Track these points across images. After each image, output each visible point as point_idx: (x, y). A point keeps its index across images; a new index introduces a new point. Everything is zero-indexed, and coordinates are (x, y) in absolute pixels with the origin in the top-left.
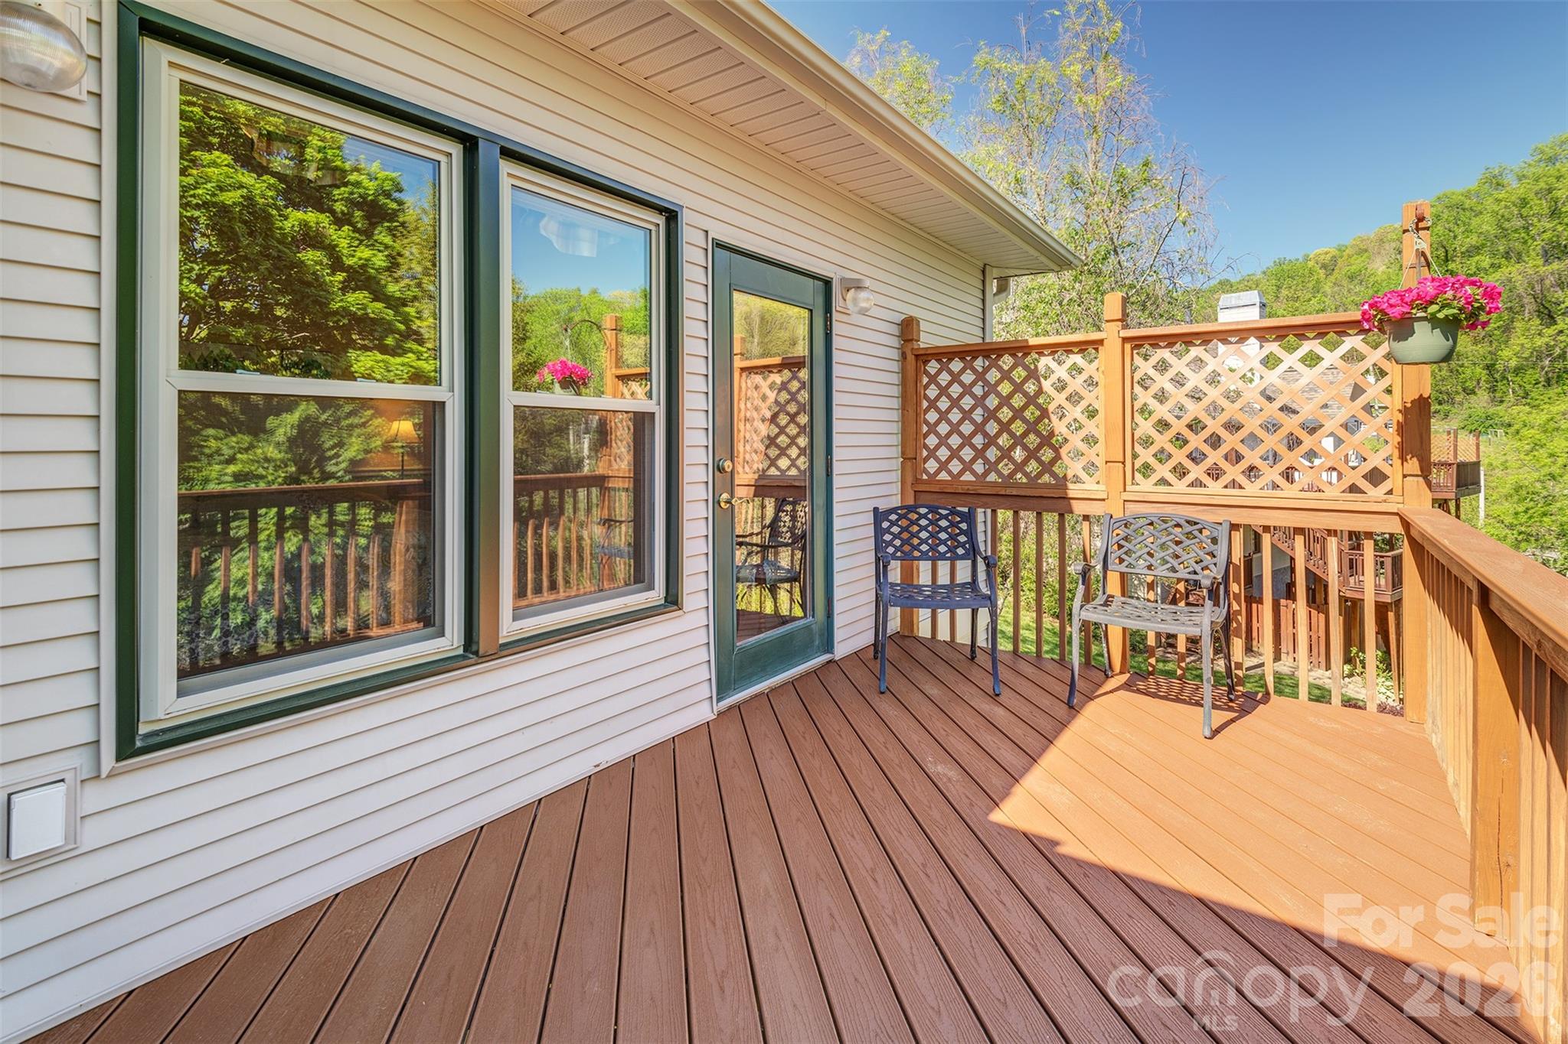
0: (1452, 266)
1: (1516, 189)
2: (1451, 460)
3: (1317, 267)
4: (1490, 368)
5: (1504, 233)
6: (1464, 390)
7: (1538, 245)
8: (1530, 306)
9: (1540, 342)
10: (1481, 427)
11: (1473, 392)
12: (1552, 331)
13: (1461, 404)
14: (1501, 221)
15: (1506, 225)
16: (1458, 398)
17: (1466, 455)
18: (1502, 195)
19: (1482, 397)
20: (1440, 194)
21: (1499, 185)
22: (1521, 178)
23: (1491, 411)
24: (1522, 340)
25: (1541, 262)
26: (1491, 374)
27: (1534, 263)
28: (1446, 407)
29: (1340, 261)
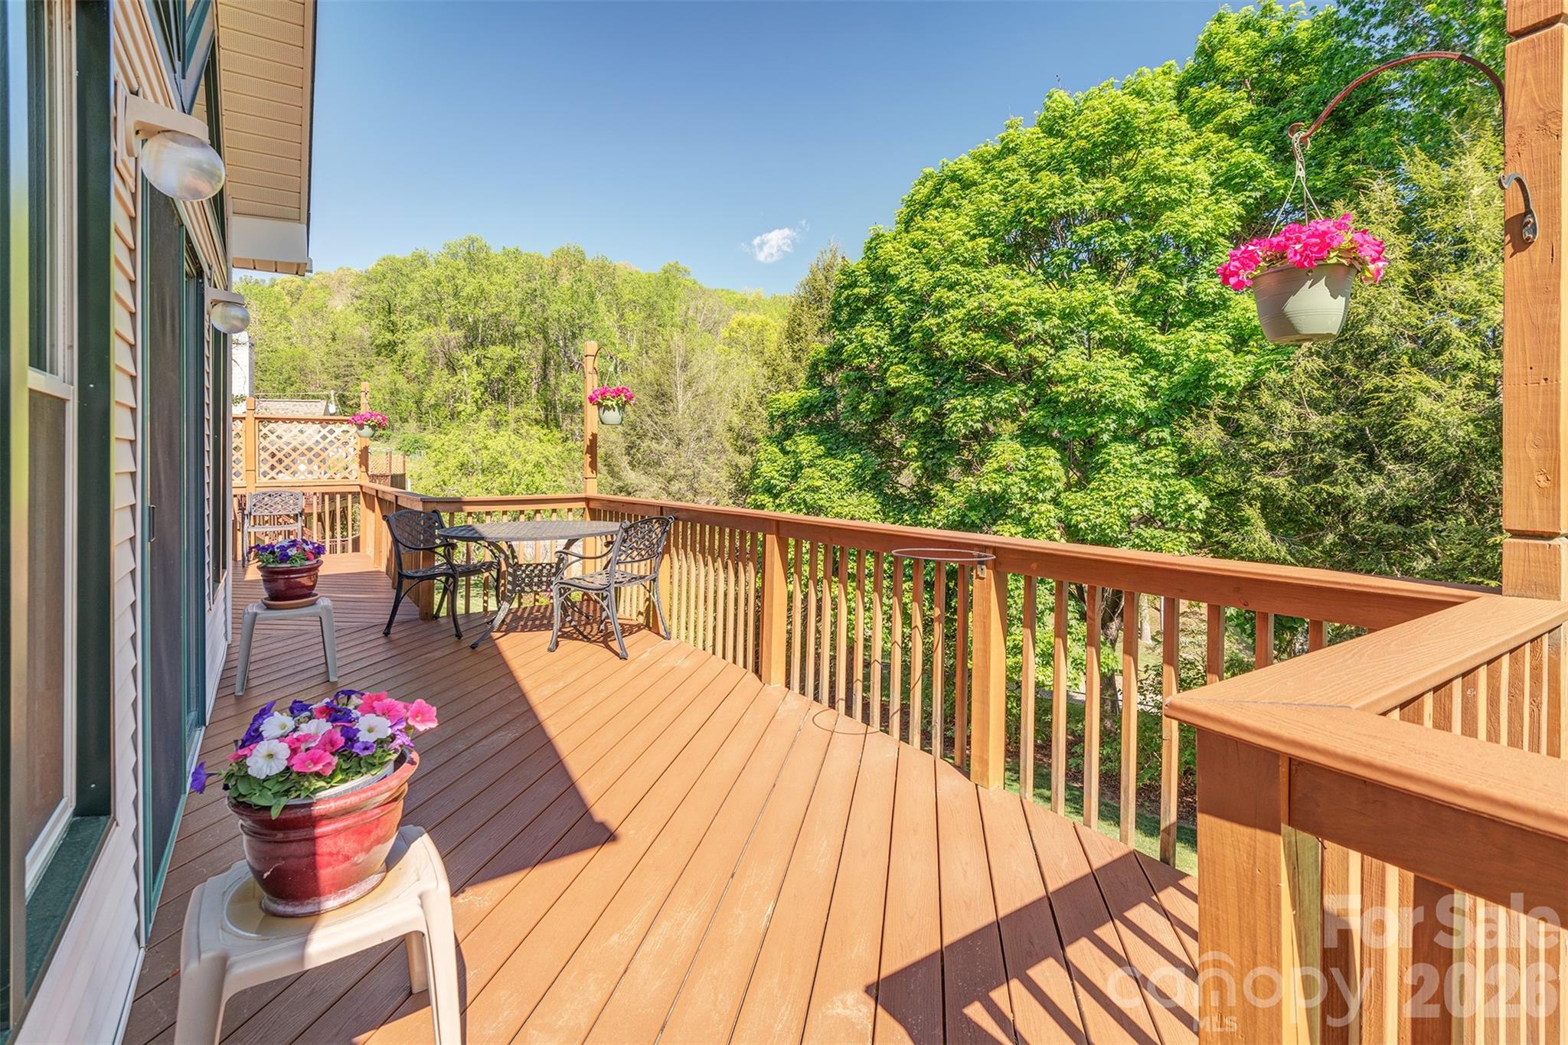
0: (393, 318)
1: (434, 272)
2: (388, 473)
3: (284, 293)
4: (418, 403)
5: (427, 302)
6: (401, 418)
7: (446, 316)
8: (442, 361)
9: (448, 387)
10: (412, 448)
11: (406, 421)
12: (454, 380)
13: (399, 429)
14: (425, 292)
15: (428, 295)
16: (397, 425)
17: (397, 470)
18: (425, 273)
19: (412, 425)
20: (385, 255)
21: (425, 265)
22: (438, 263)
23: (418, 436)
24: (437, 385)
25: (448, 328)
26: (418, 407)
27: (444, 328)
28: (388, 432)
29: (305, 292)
